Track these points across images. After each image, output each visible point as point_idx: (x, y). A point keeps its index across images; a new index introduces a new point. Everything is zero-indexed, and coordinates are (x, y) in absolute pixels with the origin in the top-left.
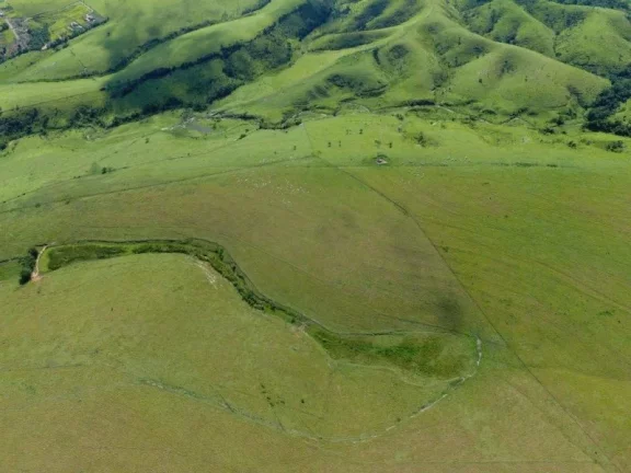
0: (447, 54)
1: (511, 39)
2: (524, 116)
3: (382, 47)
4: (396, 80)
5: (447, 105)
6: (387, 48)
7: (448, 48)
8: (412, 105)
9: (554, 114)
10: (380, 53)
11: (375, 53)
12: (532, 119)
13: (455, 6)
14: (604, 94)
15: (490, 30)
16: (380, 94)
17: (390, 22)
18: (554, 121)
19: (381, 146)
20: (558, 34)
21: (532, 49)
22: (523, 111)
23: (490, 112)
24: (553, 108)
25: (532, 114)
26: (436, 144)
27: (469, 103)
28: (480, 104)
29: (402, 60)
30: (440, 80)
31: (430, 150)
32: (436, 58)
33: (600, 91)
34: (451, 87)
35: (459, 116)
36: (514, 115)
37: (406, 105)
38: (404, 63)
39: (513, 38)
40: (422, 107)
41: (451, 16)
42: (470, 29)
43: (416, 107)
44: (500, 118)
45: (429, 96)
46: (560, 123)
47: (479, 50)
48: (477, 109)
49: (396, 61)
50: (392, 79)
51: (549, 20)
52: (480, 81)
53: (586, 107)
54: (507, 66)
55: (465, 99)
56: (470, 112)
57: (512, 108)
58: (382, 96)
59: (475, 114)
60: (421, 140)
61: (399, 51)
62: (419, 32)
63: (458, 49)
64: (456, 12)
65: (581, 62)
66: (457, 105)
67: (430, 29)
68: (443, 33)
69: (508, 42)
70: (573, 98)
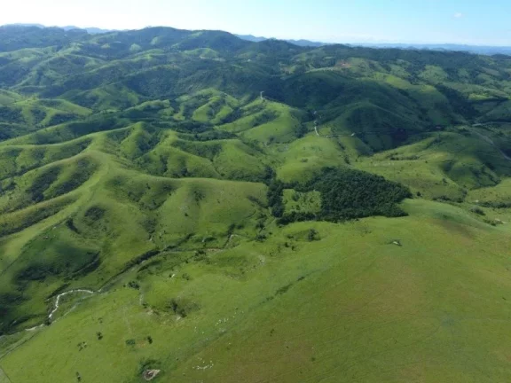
0: (143, 199)
1: (185, 174)
2: (236, 231)
3: (75, 215)
4: (106, 242)
5: (171, 248)
6: (81, 215)
7: (141, 194)
8: (138, 263)
9: (254, 221)
10: (76, 223)
11: (70, 224)
12: (242, 231)
13: (126, 157)
14: (269, 195)
15: (166, 170)
16: (96, 265)
17: (70, 186)
18: (257, 227)
19: (138, 346)
20: (212, 161)
21: (203, 176)
22: (233, 227)
23: (211, 239)
24: (250, 216)
25: (240, 227)
26: (196, 307)
27: (188, 238)
28: (197, 236)
29: (102, 221)
30: (150, 226)
31: (194, 319)
32: (135, 207)
33: (265, 193)
34: (164, 228)
35: (189, 254)
36: (229, 233)
37: (132, 266)
38: (107, 222)
39: (186, 171)
40: (149, 261)
41: (129, 167)
42: (149, 172)
43: (144, 263)
44: (221, 242)
45: (150, 246)
46: (262, 226)
47: (167, 189)
48: (198, 241)
49: (97, 223)
50: (102, 242)
51: (201, 153)
52: (186, 215)
53: (266, 208)
54: (198, 195)
55: (183, 236)
56: (195, 246)
57: (223, 228)
58: (101, 266)
59: (201, 246)
60: (176, 307)
61: (96, 213)
62: (106, 188)
63: (150, 193)
64: (129, 162)
65: (240, 176)
66: (179, 244)
67: (116, 183)
68: (129, 182)
69: (184, 176)
70: (255, 204)
